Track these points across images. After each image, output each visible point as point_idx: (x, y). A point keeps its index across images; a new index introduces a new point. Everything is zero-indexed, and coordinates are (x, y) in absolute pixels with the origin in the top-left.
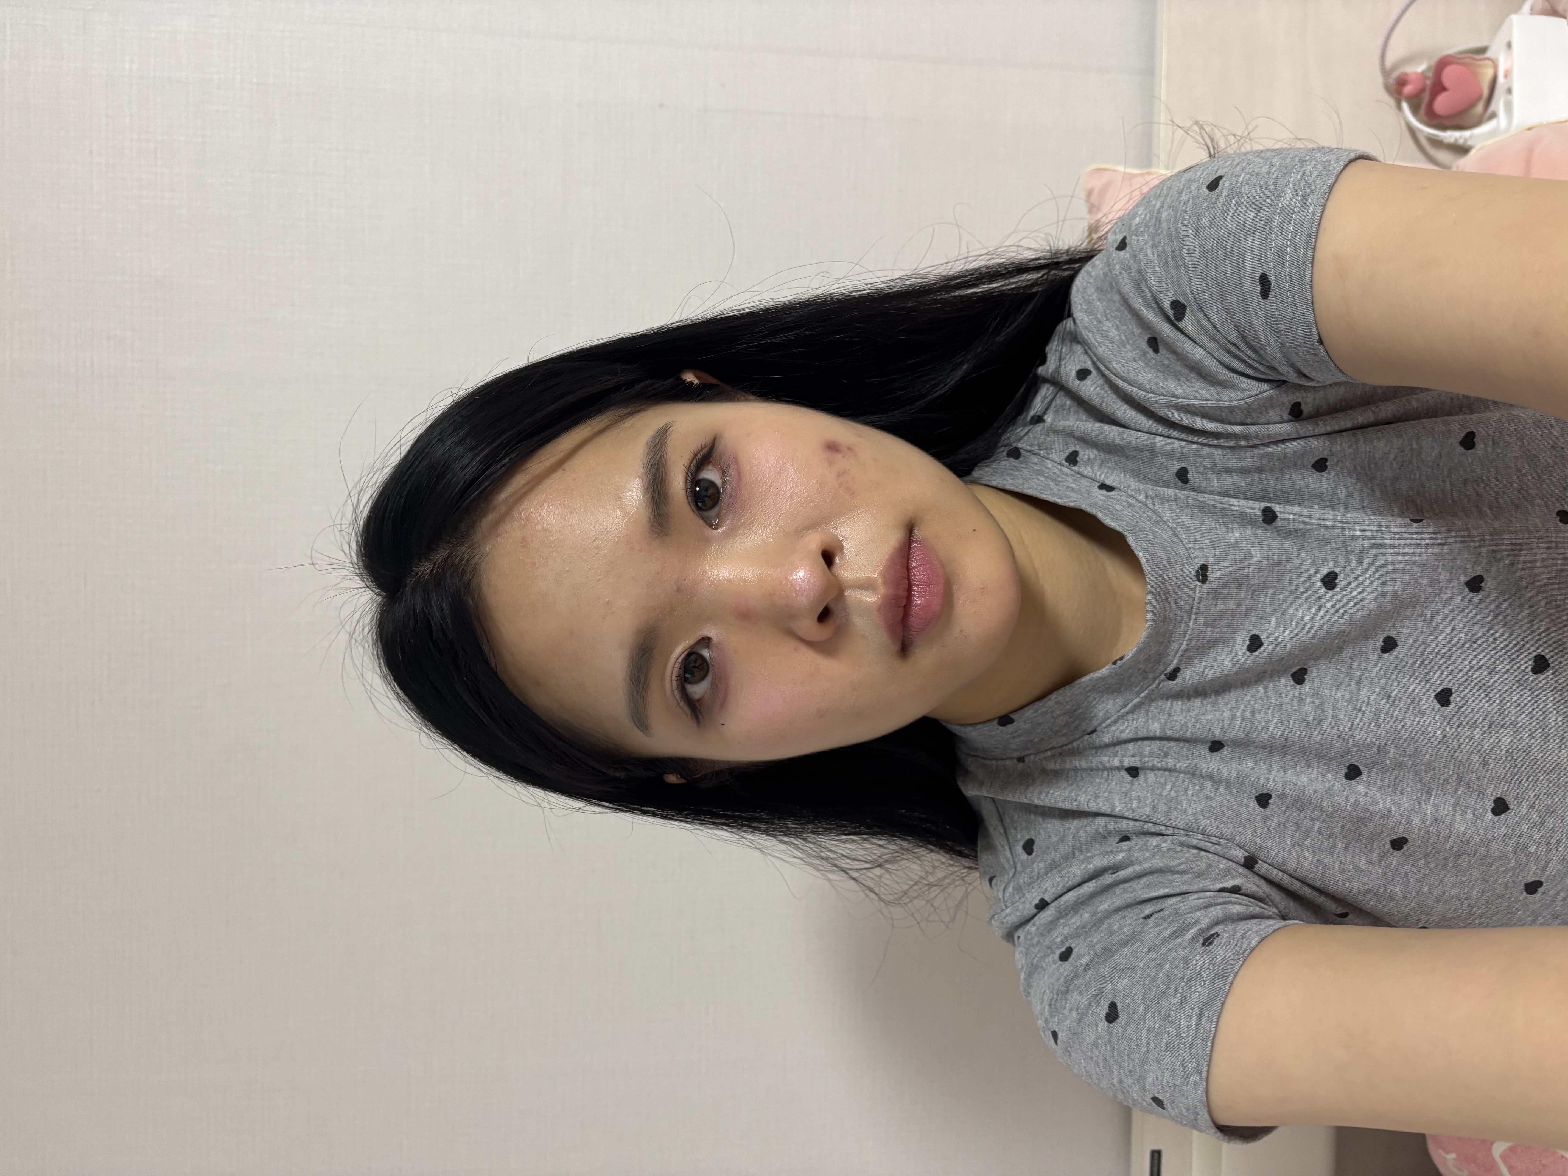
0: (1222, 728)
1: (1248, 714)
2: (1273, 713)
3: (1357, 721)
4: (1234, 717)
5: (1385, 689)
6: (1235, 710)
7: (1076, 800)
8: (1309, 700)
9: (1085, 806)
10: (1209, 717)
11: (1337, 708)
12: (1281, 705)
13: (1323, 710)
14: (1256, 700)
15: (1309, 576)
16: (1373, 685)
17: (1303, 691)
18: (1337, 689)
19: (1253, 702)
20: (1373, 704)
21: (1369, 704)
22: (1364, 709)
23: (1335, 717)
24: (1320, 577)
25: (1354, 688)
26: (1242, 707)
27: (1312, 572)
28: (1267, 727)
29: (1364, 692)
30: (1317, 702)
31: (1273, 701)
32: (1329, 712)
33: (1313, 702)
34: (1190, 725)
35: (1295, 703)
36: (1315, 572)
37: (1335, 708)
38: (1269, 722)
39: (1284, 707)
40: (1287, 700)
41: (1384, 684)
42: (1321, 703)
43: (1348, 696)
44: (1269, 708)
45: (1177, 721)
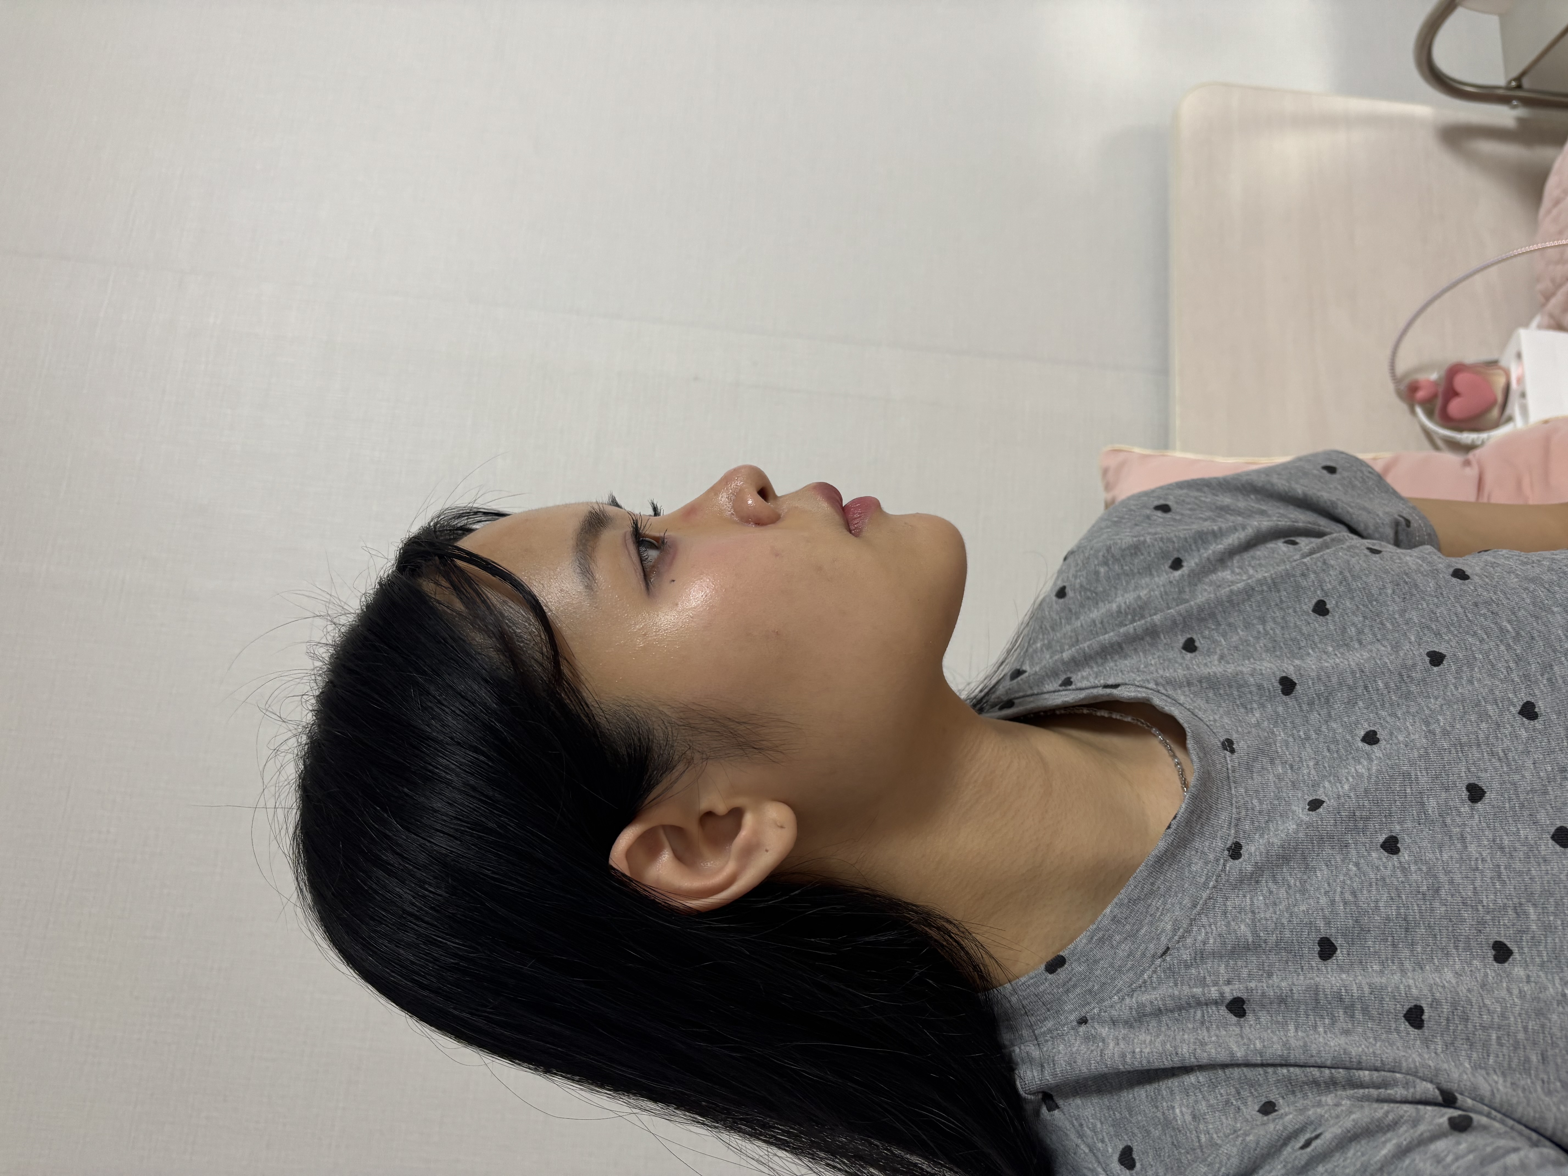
27: (1348, 737)
36: (1353, 734)
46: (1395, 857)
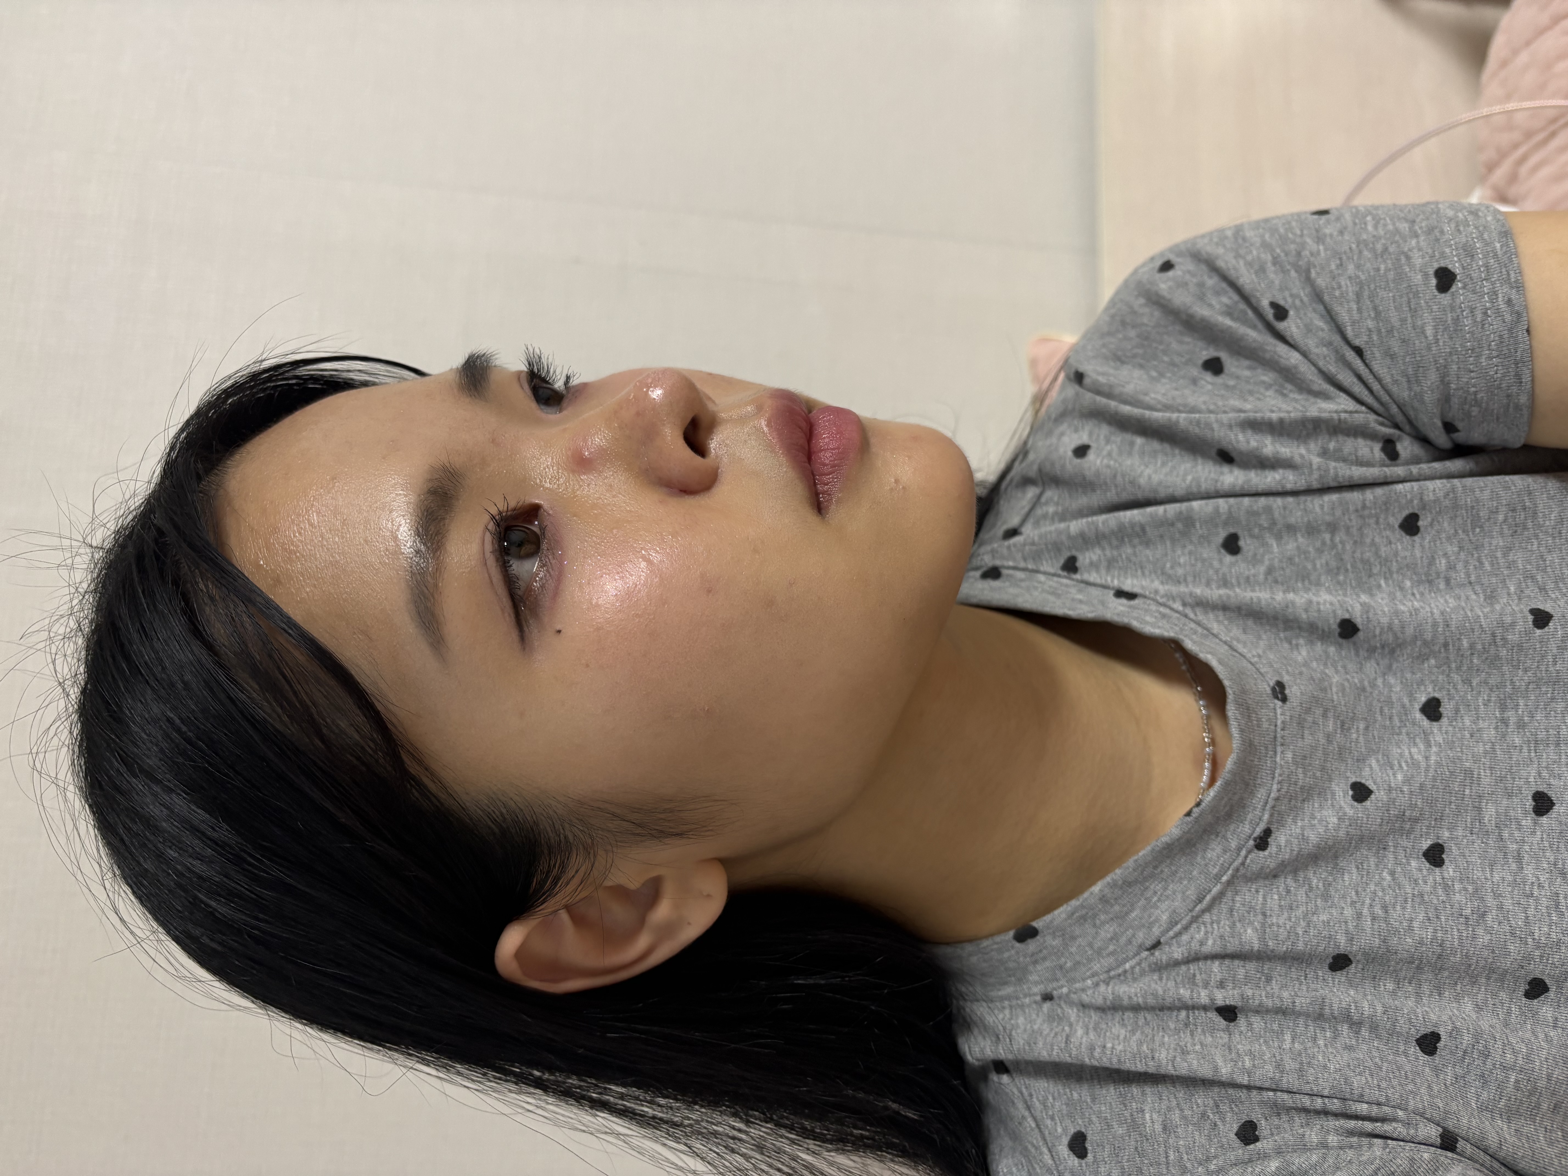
0: (1347, 932)
1: (1378, 911)
2: (1413, 907)
3: (1531, 912)
4: (1359, 916)
5: (1555, 864)
6: (1358, 905)
7: (1153, 1058)
8: (1457, 886)
9: (1170, 1067)
10: (1324, 917)
11: (1500, 895)
12: (1421, 895)
13: (1482, 899)
14: (1383, 890)
15: (1403, 706)
16: (1538, 861)
17: (1446, 875)
18: (1492, 870)
19: (1380, 894)
20: (1546, 886)
21: (1540, 886)
22: (1536, 893)
23: (1500, 907)
24: (1417, 706)
25: (1514, 866)
26: (1368, 901)
27: (1406, 700)
28: (1410, 928)
29: (1529, 871)
30: (1470, 888)
31: (1409, 890)
32: (1491, 902)
33: (1466, 889)
34: (1300, 931)
35: (1440, 891)
36: (1410, 701)
37: (1497, 896)
38: (1411, 920)
39: (1426, 898)
40: (1428, 888)
41: (1552, 859)
42: (1476, 890)
43: (1510, 878)
44: (1406, 901)
45: (1279, 926)
46: (1437, 870)
